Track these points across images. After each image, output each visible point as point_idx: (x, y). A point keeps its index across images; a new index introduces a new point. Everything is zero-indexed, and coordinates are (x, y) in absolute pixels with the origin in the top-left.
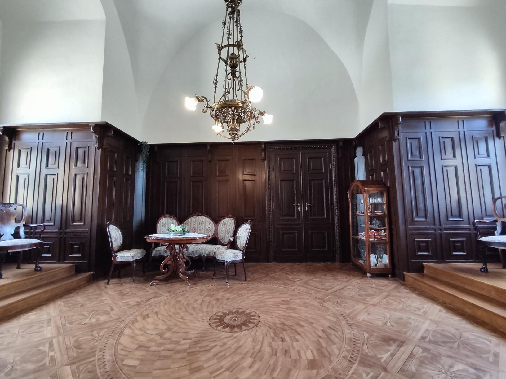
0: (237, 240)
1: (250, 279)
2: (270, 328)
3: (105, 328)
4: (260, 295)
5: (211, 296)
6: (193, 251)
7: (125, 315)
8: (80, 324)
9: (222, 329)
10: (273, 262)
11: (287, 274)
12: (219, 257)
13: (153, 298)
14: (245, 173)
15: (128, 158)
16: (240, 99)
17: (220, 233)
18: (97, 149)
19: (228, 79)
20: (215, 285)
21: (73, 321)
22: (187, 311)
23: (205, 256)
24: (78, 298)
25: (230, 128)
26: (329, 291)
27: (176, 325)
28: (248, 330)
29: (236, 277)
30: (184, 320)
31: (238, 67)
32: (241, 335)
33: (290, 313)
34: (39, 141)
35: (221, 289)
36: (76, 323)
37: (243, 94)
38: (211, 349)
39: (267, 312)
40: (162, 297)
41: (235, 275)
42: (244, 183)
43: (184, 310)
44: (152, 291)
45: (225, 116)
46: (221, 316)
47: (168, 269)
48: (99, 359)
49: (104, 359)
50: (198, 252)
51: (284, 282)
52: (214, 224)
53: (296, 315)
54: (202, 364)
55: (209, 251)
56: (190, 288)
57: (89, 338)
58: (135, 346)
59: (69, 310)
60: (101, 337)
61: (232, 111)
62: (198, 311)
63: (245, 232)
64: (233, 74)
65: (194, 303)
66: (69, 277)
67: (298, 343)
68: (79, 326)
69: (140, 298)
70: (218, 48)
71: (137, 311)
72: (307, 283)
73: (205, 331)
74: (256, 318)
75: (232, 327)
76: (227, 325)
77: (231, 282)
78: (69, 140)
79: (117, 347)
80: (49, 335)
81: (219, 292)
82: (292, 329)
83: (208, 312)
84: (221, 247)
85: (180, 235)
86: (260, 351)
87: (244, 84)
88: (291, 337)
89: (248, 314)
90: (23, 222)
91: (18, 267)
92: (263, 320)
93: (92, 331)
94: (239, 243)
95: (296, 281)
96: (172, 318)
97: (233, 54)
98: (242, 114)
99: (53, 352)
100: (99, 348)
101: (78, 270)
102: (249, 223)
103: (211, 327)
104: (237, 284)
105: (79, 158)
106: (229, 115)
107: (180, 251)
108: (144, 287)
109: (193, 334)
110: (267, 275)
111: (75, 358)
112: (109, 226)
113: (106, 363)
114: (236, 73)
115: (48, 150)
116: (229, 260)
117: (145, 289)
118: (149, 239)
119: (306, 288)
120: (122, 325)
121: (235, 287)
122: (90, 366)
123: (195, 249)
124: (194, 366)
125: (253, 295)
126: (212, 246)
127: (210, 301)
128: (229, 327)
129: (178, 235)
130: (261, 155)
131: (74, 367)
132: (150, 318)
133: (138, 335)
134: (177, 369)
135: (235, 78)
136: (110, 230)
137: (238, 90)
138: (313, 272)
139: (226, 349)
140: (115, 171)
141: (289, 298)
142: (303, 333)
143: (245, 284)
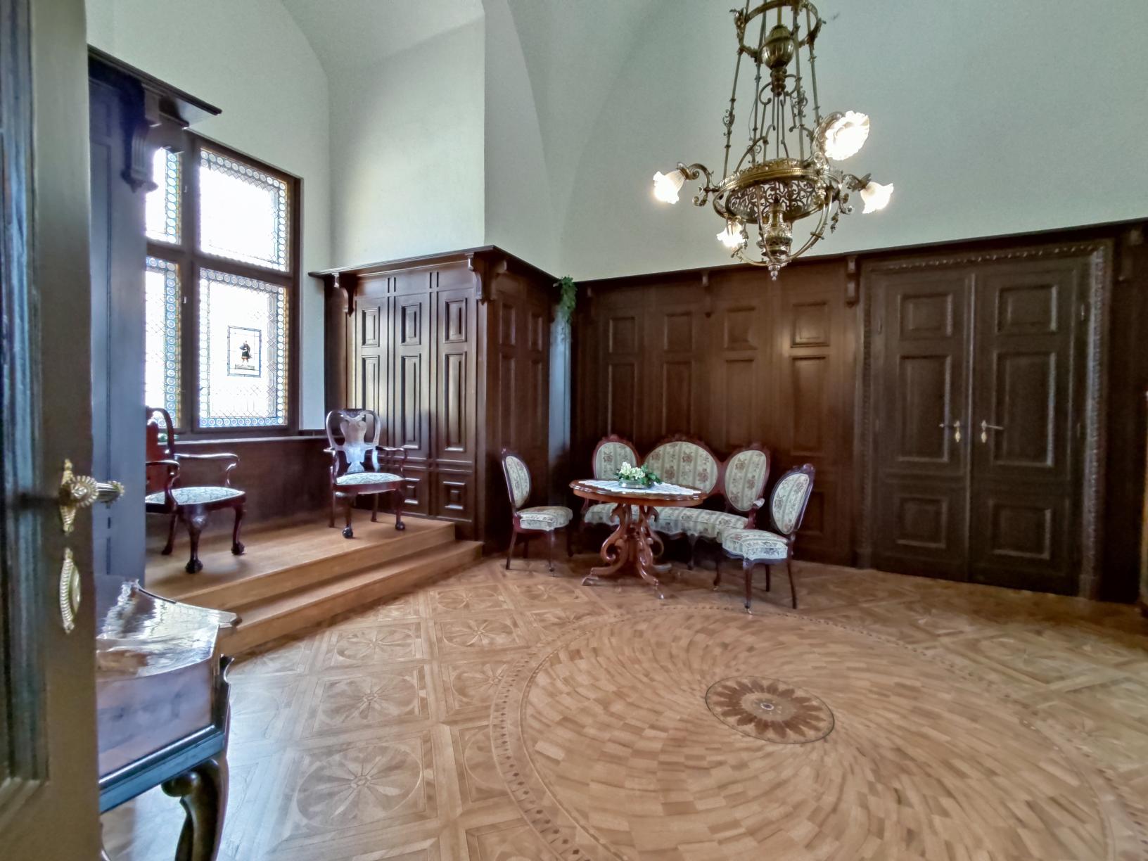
0: (774, 509)
1: (806, 607)
2: (863, 755)
3: (504, 663)
4: (833, 654)
5: (711, 633)
6: (668, 521)
7: (537, 643)
8: (464, 644)
9: (736, 725)
10: (867, 568)
11: (911, 609)
12: (728, 546)
13: (588, 614)
14: (798, 340)
15: (535, 316)
16: (795, 154)
17: (731, 485)
18: (480, 303)
19: (763, 103)
20: (718, 608)
21: (455, 635)
22: (656, 661)
23: (696, 535)
24: (460, 589)
25: (765, 236)
26: (1055, 686)
27: (633, 688)
28: (803, 744)
29: (769, 594)
30: (652, 680)
31: (794, 60)
32: (784, 752)
33: (924, 725)
34: (389, 295)
35: (734, 619)
36: (458, 639)
37: (806, 140)
38: (712, 768)
39: (852, 707)
40: (606, 617)
41: (768, 589)
42: (793, 365)
43: (650, 654)
44: (584, 598)
45: (754, 204)
46: (734, 690)
47: (617, 554)
48: (494, 725)
49: (503, 728)
50: (680, 525)
51: (902, 633)
52: (716, 462)
53: (944, 738)
54: (690, 798)
55: (705, 526)
56: (664, 605)
57: (479, 676)
58: (558, 718)
59: (447, 612)
60: (497, 680)
61: (773, 189)
62: (680, 665)
63: (795, 491)
64: (778, 86)
65: (673, 644)
66: (444, 547)
67: (948, 821)
68: (463, 649)
69: (565, 610)
70: (736, 23)
71: (558, 638)
72: (973, 645)
73: (698, 719)
74: (822, 715)
75: (763, 726)
76: (748, 719)
77: (756, 605)
78: (435, 289)
79: (525, 709)
80: (418, 656)
81: (728, 627)
82: (929, 775)
83: (703, 673)
84: (733, 518)
85: (640, 487)
86: (835, 810)
87: (808, 109)
88: (924, 796)
89: (801, 701)
90: (376, 442)
91: (374, 520)
92: (845, 728)
93: (484, 664)
94: (781, 516)
95: (939, 636)
96: (626, 669)
97: (779, 27)
98: (799, 194)
99: (424, 691)
100: (494, 702)
101: (460, 534)
102: (806, 470)
103: (710, 714)
104: (771, 613)
105: (451, 324)
106: (763, 201)
107: (641, 521)
108: (570, 586)
109: (670, 719)
110: (852, 603)
111: (457, 713)
112: (505, 458)
113: (507, 738)
114: (784, 81)
115: (404, 310)
116: (752, 557)
117: (573, 592)
118: (579, 490)
119: (974, 661)
120: (534, 664)
121: (766, 621)
122: (480, 736)
123: (673, 518)
124: (675, 797)
125: (814, 652)
126: (712, 514)
127: (707, 646)
128: (753, 724)
129: (637, 486)
130: (846, 290)
131: (456, 729)
132: (583, 660)
133: (561, 693)
134: (638, 793)
135: (782, 97)
136: (508, 466)
137: (791, 130)
138: (998, 615)
139: (745, 780)
140: (512, 346)
141: (917, 680)
142: (966, 795)
143: (792, 619)
